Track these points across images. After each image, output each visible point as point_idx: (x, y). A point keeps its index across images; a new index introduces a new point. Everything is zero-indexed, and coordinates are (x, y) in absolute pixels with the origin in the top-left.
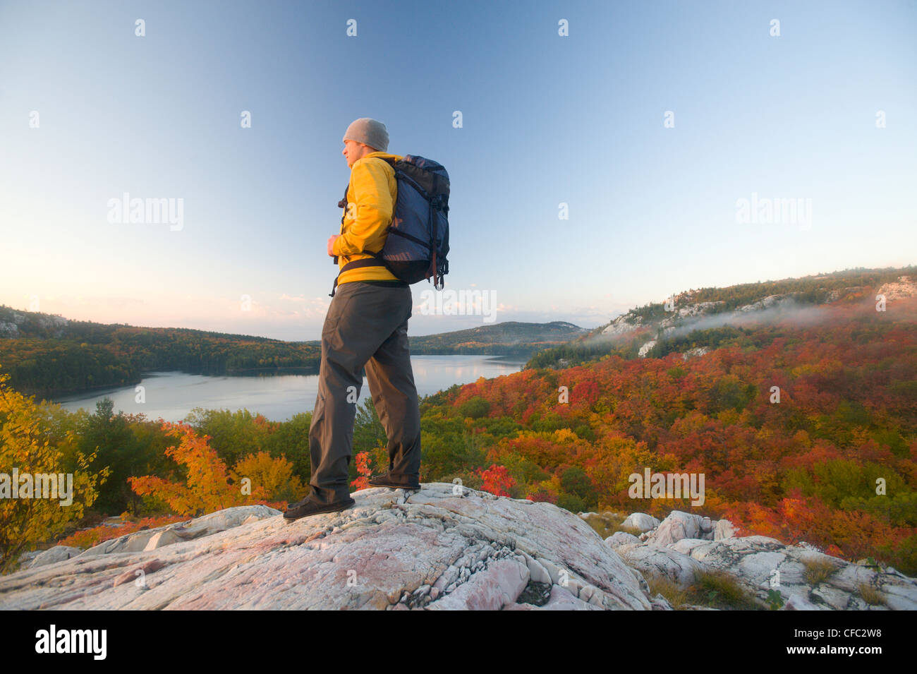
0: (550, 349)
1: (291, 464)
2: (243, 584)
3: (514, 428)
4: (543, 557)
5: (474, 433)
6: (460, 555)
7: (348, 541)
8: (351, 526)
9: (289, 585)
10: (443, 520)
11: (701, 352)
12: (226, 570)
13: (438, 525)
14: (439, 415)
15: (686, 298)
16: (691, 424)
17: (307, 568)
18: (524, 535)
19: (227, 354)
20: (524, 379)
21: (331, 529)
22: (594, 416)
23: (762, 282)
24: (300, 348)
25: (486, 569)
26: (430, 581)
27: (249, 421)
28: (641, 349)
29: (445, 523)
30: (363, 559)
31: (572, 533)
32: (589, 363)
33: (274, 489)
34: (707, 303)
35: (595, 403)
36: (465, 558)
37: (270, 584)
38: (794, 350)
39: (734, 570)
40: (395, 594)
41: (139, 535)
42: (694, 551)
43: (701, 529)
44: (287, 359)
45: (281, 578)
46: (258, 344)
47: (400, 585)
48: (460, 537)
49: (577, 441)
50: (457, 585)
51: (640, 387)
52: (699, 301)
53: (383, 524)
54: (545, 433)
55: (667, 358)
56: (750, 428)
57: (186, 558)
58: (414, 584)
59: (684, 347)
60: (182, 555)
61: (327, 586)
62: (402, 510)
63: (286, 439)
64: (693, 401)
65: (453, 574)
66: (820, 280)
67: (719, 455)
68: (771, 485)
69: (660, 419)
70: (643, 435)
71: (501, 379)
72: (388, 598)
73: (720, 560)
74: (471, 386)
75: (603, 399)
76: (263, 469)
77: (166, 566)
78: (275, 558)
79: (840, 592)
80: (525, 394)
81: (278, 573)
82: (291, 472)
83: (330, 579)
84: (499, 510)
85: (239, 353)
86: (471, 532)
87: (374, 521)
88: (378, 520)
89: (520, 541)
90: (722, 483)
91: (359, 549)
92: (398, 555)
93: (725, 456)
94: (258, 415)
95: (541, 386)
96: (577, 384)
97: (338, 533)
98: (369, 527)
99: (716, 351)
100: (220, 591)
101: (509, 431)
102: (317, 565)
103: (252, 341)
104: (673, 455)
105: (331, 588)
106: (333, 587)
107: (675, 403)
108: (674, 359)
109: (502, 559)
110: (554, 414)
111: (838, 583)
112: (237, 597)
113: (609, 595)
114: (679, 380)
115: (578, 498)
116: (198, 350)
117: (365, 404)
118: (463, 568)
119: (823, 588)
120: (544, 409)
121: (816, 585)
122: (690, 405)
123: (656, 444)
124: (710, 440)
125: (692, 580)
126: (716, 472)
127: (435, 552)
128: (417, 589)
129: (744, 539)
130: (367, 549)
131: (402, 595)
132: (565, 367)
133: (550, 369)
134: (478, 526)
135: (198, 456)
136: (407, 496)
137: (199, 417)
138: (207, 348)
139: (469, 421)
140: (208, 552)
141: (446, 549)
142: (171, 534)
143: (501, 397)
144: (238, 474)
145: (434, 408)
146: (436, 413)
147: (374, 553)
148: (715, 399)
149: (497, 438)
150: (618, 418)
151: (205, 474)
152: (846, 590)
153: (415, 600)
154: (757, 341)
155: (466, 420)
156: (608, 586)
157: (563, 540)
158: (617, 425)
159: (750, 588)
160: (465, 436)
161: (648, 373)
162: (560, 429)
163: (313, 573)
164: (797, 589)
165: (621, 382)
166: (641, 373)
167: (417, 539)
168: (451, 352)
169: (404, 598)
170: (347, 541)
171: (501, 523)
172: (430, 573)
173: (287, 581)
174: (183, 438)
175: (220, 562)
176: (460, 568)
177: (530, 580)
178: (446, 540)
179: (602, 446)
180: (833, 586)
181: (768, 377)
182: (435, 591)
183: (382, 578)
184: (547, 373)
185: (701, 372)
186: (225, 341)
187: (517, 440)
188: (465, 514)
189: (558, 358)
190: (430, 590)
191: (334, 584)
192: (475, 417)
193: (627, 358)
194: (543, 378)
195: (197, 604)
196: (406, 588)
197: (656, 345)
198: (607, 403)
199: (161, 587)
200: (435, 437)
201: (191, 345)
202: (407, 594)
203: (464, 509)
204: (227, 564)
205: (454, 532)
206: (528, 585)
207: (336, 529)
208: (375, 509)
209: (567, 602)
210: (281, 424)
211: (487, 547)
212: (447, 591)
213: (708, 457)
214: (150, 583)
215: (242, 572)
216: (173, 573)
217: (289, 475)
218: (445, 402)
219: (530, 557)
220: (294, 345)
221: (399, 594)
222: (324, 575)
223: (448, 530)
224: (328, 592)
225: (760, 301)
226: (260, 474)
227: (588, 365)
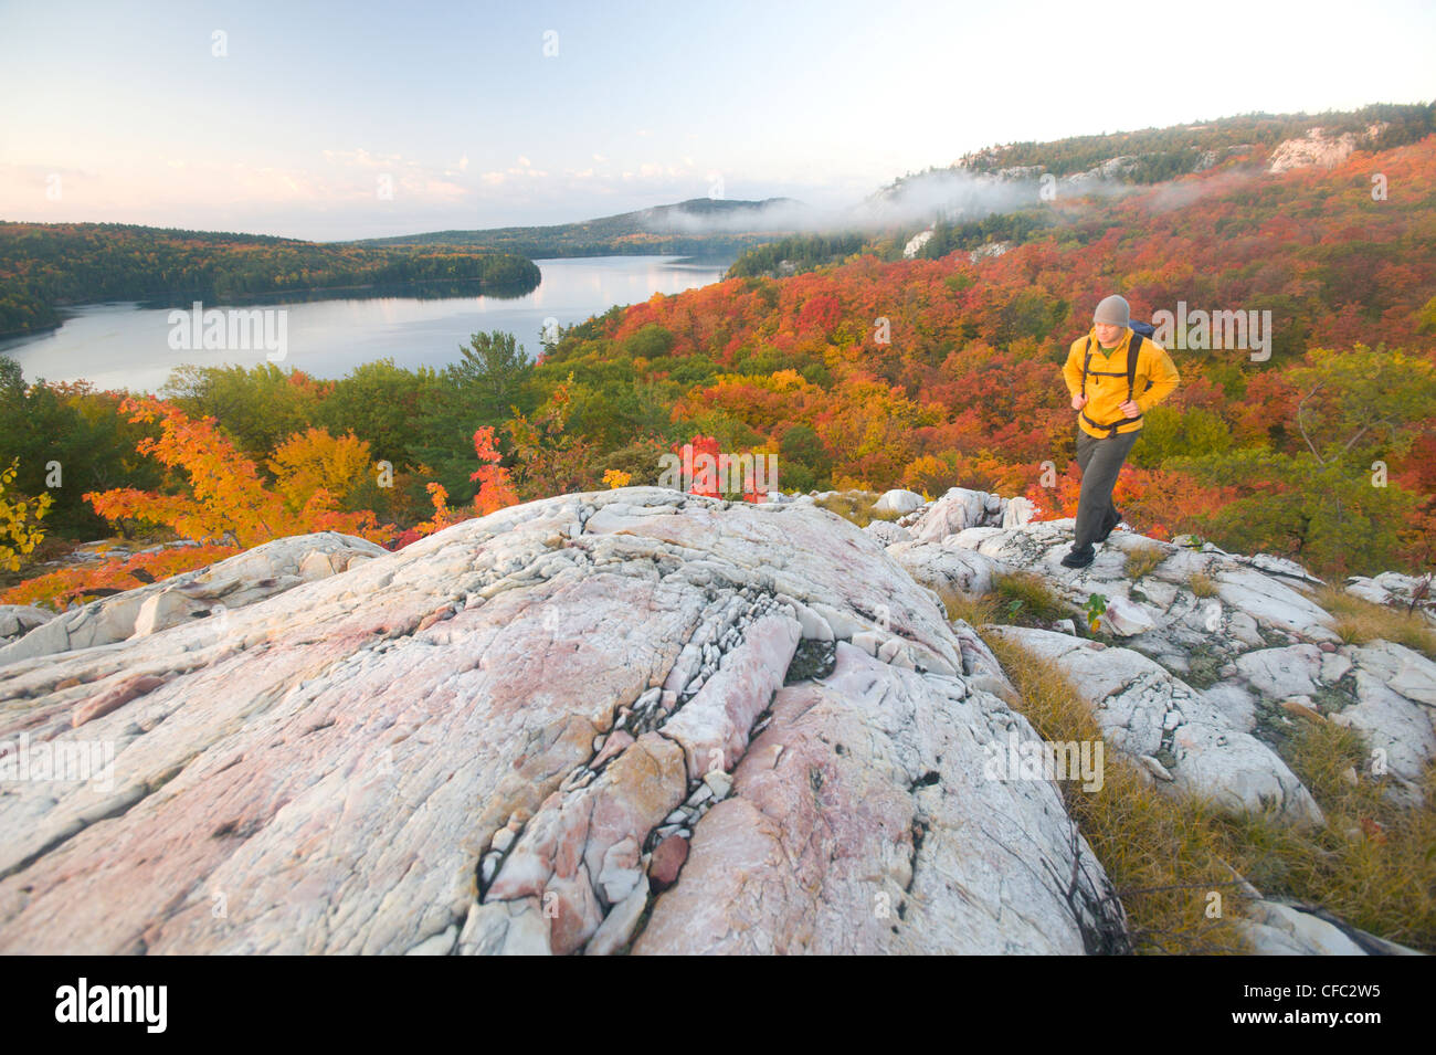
0: (767, 245)
1: (366, 445)
2: (318, 728)
3: (712, 370)
4: (817, 600)
5: (651, 381)
6: (697, 622)
7: (500, 624)
8: (499, 590)
9: (408, 729)
10: (656, 560)
11: (999, 250)
12: (280, 692)
13: (650, 572)
14: (594, 355)
15: (988, 159)
16: (971, 359)
17: (434, 688)
18: (783, 567)
19: (210, 268)
20: (725, 294)
21: (462, 599)
22: (832, 350)
23: (1107, 134)
24: (344, 253)
25: (743, 641)
26: (658, 680)
27: (281, 381)
28: (909, 245)
29: (660, 565)
30: (536, 658)
31: (850, 552)
32: (828, 267)
33: (346, 482)
34: (1018, 169)
35: (834, 330)
36: (706, 626)
37: (370, 725)
38: (1133, 247)
39: (1038, 567)
40: (604, 716)
41: (120, 601)
42: (983, 545)
43: (986, 509)
44: (323, 274)
45: (387, 714)
46: (266, 248)
47: (610, 698)
48: (691, 588)
49: (805, 387)
50: (705, 680)
51: (901, 305)
52: (1007, 166)
53: (556, 579)
54: (756, 377)
55: (947, 259)
56: (1051, 364)
57: (204, 660)
58: (632, 691)
59: (974, 241)
60: (195, 655)
61: (480, 721)
62: (583, 549)
63: (351, 406)
64: (976, 326)
65: (693, 660)
66: (1196, 132)
67: (1002, 402)
68: (1063, 441)
69: (928, 352)
70: (901, 377)
71: (689, 295)
72: (593, 724)
73: (1020, 554)
74: (641, 307)
75: (846, 323)
76: (322, 454)
77: (168, 681)
78: (370, 668)
79: (1167, 585)
80: (728, 319)
81: (382, 702)
82: (368, 456)
83: (482, 708)
84: (741, 528)
85: (232, 266)
86: (705, 576)
87: (537, 575)
88: (544, 572)
89: (782, 580)
90: (1002, 440)
91: (524, 639)
92: (595, 639)
93: (1011, 404)
94: (295, 371)
95: (752, 303)
96: (808, 301)
97: (478, 606)
98: (532, 590)
99: (1021, 248)
100: (274, 746)
101: (703, 377)
102: (452, 680)
103: (253, 244)
104: (940, 404)
105: (487, 726)
106: (492, 723)
107: (951, 328)
108: (957, 260)
109: (762, 618)
110: (772, 349)
111: (1165, 575)
112: (311, 758)
113: (915, 644)
114: (960, 296)
115: (804, 468)
116: (154, 265)
117: (474, 345)
118: (707, 645)
119: (1147, 582)
120: (756, 341)
121: (1139, 579)
122: (971, 333)
123: (918, 388)
124: (995, 382)
125: (988, 587)
126: (995, 426)
127: (656, 624)
128: (639, 697)
129: (1048, 524)
130: (539, 637)
131: (617, 715)
132: (790, 275)
133: (766, 277)
134: (713, 563)
135: (199, 452)
136: (583, 519)
137: (192, 380)
138: (170, 258)
139: (641, 363)
140: (243, 648)
141: (672, 615)
142: (175, 596)
143: (689, 323)
144: (282, 465)
145: (586, 344)
146: (588, 352)
147: (551, 643)
148: (1009, 322)
149: (685, 387)
150: (866, 352)
151: (220, 479)
152: (1174, 582)
153: (641, 721)
154: (1082, 232)
155: (637, 361)
156: (910, 630)
157: (841, 565)
158: (864, 363)
159: (1059, 591)
160: (636, 387)
161: (917, 283)
162: (780, 370)
163: (449, 696)
164: (1115, 586)
165: (874, 297)
166: (906, 282)
167: (621, 604)
168: (606, 251)
169: (621, 721)
170: (498, 622)
171: (747, 551)
172: (655, 666)
173: (401, 718)
174: (164, 423)
175: (267, 672)
176: (702, 646)
177: (802, 639)
178: (669, 599)
179: (841, 392)
180: (1159, 579)
181: (1089, 289)
182: (671, 697)
183: (576, 689)
184: (762, 284)
185: (995, 282)
186: (201, 246)
187: (715, 389)
188: (689, 543)
189: (778, 259)
190: (662, 696)
191: (491, 717)
192: (650, 355)
193: (886, 258)
194: (755, 292)
195: (234, 778)
196: (621, 701)
197: (932, 238)
198: (851, 330)
199: (161, 729)
200: (591, 391)
201: (137, 254)
202: (625, 711)
203: (685, 537)
204: (280, 678)
205: (677, 580)
206: (798, 649)
207: (472, 599)
208: (534, 552)
209: (864, 669)
210: (336, 383)
211: (736, 599)
212: (690, 692)
213: (987, 405)
214: (141, 720)
215: (312, 700)
216: (183, 696)
217: (366, 462)
218: (602, 334)
219: (800, 605)
220: (334, 248)
221: (611, 715)
222: (470, 699)
223: (668, 578)
224: (486, 735)
225: (1099, 166)
226: (318, 461)
227: (825, 270)
